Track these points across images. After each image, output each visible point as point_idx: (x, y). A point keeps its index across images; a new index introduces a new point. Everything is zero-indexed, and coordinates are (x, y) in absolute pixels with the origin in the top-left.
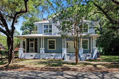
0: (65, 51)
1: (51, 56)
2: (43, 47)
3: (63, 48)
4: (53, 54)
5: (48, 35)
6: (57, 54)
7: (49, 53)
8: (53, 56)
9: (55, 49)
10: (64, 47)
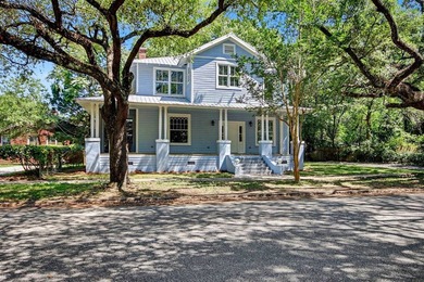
0: (226, 150)
1: (189, 163)
2: (163, 138)
3: (220, 141)
4: (194, 158)
5: (170, 102)
6: (206, 158)
7: (181, 154)
8: (193, 163)
9: (189, 144)
10: (223, 139)
